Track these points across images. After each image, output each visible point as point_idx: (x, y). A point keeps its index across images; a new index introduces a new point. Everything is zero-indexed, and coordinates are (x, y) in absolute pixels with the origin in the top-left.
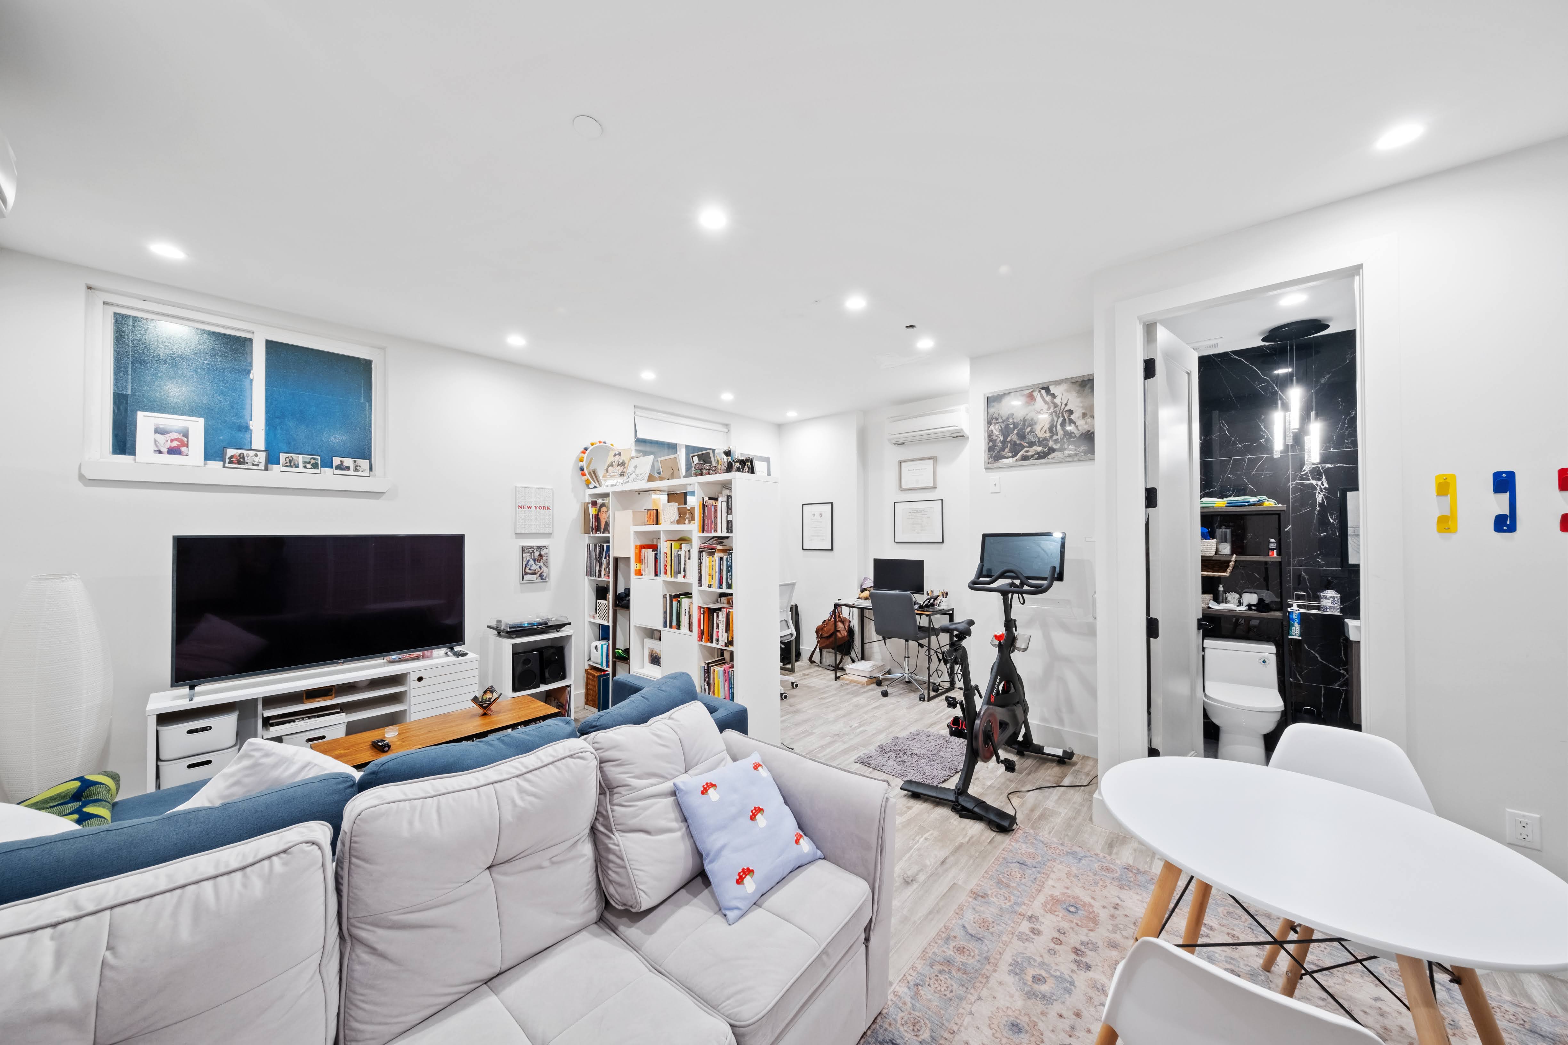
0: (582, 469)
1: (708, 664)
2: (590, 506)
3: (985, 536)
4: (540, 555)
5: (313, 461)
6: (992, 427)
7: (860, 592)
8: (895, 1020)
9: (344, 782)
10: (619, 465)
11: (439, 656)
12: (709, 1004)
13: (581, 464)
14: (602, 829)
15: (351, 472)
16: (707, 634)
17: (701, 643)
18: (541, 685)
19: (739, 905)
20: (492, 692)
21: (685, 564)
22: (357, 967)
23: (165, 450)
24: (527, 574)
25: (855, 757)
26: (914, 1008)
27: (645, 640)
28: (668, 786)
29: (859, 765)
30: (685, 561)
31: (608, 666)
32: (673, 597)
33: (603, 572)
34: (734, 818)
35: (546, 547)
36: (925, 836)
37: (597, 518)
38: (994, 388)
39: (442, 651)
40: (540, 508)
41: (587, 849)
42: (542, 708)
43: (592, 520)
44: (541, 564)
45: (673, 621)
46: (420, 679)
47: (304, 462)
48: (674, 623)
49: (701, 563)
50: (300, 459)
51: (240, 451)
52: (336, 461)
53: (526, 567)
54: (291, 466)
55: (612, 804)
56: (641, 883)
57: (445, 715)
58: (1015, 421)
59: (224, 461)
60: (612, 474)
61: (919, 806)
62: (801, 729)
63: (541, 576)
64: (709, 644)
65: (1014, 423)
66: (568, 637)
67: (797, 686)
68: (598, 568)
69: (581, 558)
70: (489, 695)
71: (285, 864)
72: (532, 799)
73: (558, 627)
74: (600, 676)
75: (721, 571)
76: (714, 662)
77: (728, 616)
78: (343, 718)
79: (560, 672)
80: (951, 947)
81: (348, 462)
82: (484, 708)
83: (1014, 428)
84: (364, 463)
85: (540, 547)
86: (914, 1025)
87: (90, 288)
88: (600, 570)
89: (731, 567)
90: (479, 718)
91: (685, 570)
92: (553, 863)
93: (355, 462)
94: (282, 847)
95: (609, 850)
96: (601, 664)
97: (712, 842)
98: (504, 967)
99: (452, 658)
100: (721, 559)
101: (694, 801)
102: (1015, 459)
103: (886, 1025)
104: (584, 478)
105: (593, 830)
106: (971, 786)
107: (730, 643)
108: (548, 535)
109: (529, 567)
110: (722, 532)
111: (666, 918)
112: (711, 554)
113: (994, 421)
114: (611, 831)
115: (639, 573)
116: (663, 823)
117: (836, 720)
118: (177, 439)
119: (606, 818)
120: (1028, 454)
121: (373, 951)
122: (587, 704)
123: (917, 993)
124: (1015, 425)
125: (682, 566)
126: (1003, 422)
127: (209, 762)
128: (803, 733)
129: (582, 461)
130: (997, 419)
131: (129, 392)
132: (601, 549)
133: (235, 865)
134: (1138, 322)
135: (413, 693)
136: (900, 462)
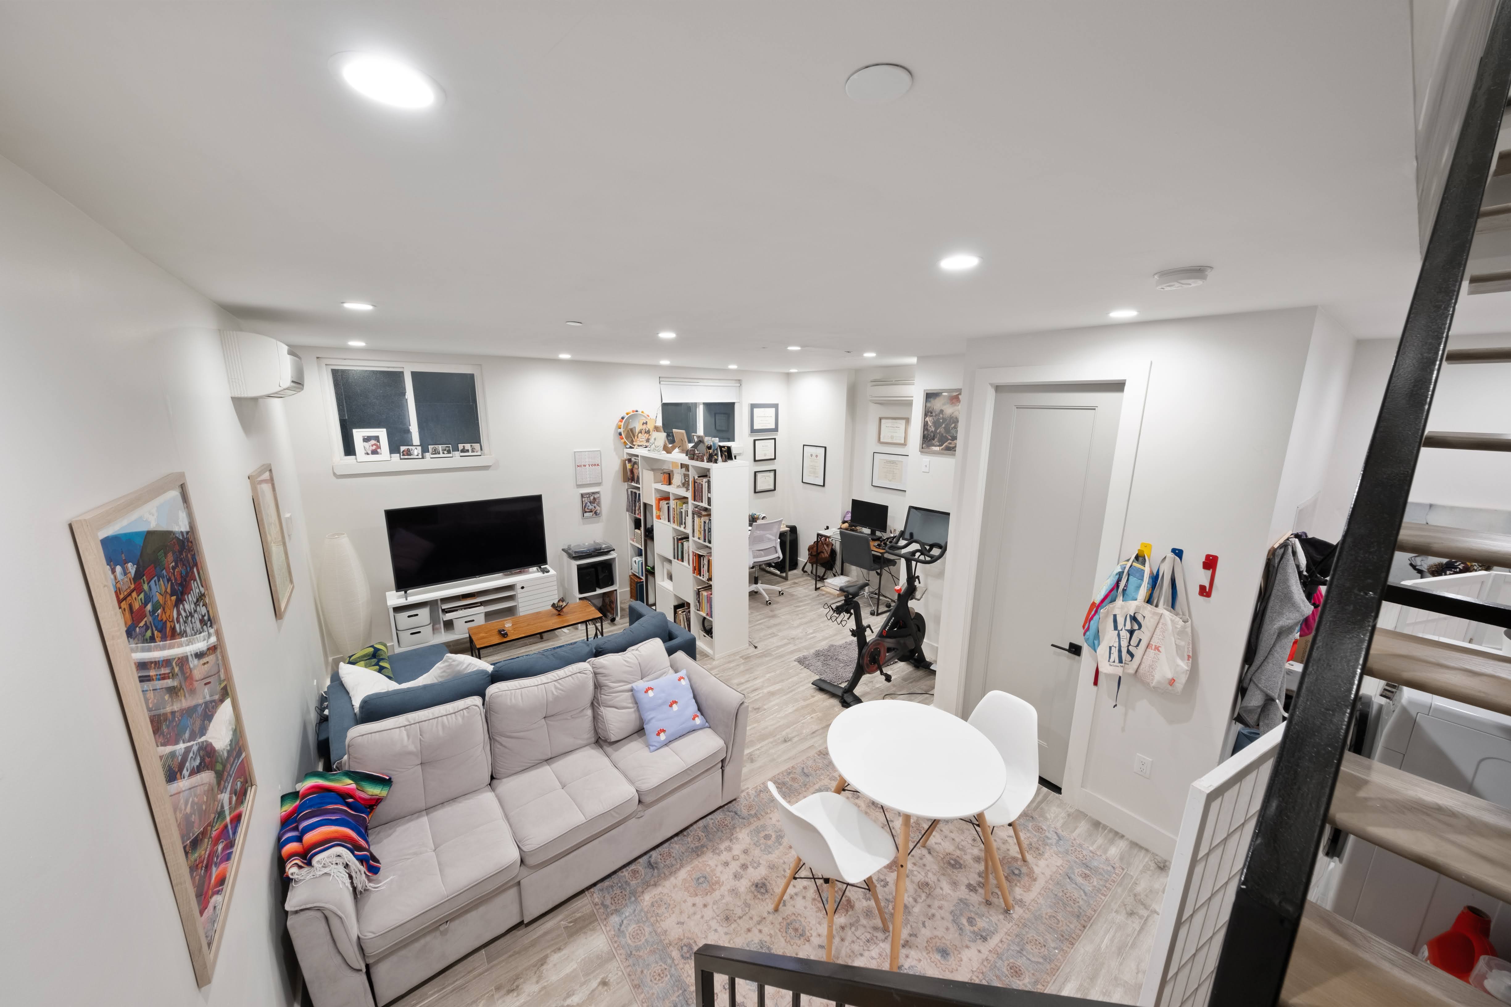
0: (620, 434)
1: (698, 589)
2: (627, 462)
3: (911, 508)
4: (594, 499)
5: (447, 449)
6: (927, 419)
7: (841, 524)
8: (741, 804)
9: (485, 675)
10: (645, 432)
11: (533, 574)
12: (631, 781)
13: (619, 430)
14: (596, 704)
15: (470, 453)
16: (698, 570)
17: (695, 575)
18: (597, 589)
19: (656, 745)
20: (563, 601)
21: (685, 519)
22: (496, 749)
23: (370, 452)
24: (586, 512)
25: (796, 657)
26: (753, 800)
27: (665, 563)
28: (629, 686)
29: (797, 663)
30: (685, 517)
31: (642, 576)
32: (678, 540)
33: (637, 512)
34: (660, 705)
35: (598, 493)
36: (812, 716)
37: (632, 471)
38: (934, 385)
39: (535, 569)
40: (592, 465)
41: (589, 712)
42: (593, 612)
43: (629, 473)
44: (595, 505)
45: (680, 555)
46: (523, 588)
47: (442, 450)
48: (680, 558)
49: (694, 522)
50: (440, 448)
51: (407, 447)
52: (461, 446)
53: (585, 507)
54: (436, 454)
55: (600, 694)
56: (612, 730)
57: (537, 613)
58: (944, 416)
59: (400, 453)
60: (641, 440)
61: (820, 696)
62: (770, 631)
63: (596, 513)
64: (699, 577)
65: (943, 418)
66: (614, 559)
67: (782, 594)
68: (634, 508)
69: (623, 500)
70: (561, 604)
71: (468, 713)
72: (560, 692)
73: (607, 553)
74: (637, 583)
75: (705, 530)
76: (703, 588)
77: (709, 561)
78: (482, 609)
79: (610, 581)
80: (790, 777)
81: (468, 446)
82: (559, 611)
83: (943, 422)
84: (477, 446)
85: (593, 493)
86: (749, 807)
87: (318, 358)
88: (635, 510)
89: (710, 529)
90: (556, 617)
91: (685, 524)
92: (573, 718)
93: (471, 446)
94: (466, 706)
95: (598, 714)
96: (639, 573)
97: (648, 716)
98: (553, 756)
99: (540, 574)
100: (705, 522)
101: (641, 696)
102: (941, 448)
103: (736, 805)
104: (623, 441)
105: (592, 703)
106: (857, 688)
107: (710, 579)
108: (599, 484)
109: (587, 507)
110: (704, 504)
111: (624, 745)
112: (700, 516)
113: (929, 414)
114: (600, 706)
115: (659, 517)
116: (625, 704)
117: (798, 627)
118: (375, 444)
119: (598, 700)
120: (950, 445)
121: (501, 744)
122: (631, 598)
123: (759, 795)
124: (944, 420)
125: (684, 521)
126: (936, 415)
127: (419, 632)
128: (770, 634)
129: (620, 428)
130: (931, 413)
131: (347, 418)
132: (634, 498)
133: (452, 711)
134: (990, 387)
135: (519, 596)
136: (880, 419)
